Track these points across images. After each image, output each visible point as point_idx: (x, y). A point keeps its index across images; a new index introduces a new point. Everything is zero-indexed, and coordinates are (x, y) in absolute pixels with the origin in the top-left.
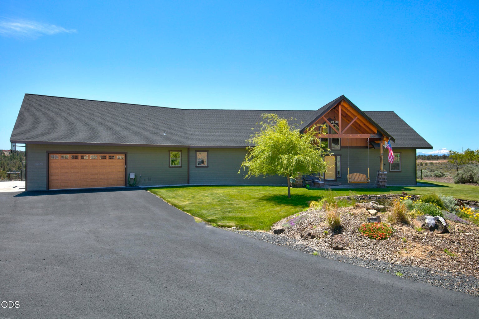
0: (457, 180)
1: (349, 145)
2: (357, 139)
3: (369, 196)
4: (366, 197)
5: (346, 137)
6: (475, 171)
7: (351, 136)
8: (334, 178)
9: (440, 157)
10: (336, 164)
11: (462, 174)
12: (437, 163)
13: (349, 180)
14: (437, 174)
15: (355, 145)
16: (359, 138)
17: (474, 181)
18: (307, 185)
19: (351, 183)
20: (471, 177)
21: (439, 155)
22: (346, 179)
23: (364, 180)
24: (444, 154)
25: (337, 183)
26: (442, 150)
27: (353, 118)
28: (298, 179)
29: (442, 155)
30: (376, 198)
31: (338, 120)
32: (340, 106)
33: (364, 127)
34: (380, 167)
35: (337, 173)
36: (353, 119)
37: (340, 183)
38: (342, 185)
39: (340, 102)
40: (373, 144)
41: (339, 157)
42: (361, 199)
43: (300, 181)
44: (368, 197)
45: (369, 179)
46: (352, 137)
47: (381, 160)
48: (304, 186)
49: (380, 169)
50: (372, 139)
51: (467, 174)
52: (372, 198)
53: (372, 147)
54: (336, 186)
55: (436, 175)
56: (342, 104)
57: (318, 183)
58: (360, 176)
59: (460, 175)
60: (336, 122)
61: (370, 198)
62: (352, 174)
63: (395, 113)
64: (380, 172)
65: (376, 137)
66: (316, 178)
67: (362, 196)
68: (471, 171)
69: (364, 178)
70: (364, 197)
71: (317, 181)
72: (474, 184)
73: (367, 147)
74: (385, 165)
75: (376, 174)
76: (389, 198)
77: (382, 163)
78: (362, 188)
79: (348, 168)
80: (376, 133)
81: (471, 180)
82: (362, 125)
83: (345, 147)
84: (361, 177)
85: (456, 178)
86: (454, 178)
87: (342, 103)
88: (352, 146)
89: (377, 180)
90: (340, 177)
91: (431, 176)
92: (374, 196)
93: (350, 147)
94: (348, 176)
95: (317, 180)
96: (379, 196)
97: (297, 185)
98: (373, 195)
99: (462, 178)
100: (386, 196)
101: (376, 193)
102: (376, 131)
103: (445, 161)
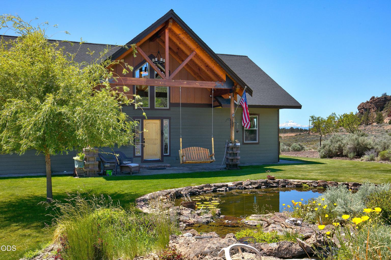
0: (324, 153)
1: (183, 102)
2: (195, 89)
3: (215, 186)
4: (209, 189)
5: (177, 85)
6: (344, 142)
7: (185, 84)
8: (158, 157)
9: (288, 130)
10: (162, 134)
11: (329, 146)
12: (285, 137)
13: (181, 158)
14: (296, 147)
15: (193, 102)
16: (199, 88)
17: (344, 154)
18: (108, 171)
19: (185, 164)
20: (340, 149)
21: (286, 128)
22: (178, 158)
23: (206, 157)
24: (291, 127)
25: (163, 165)
26: (289, 122)
27: (189, 55)
28: (89, 161)
29: (289, 128)
30: (226, 189)
31: (164, 58)
32: (167, 31)
33: (206, 71)
34: (230, 136)
35: (164, 148)
36: (187, 56)
37: (168, 165)
38: (171, 168)
39: (167, 23)
40: (220, 99)
41: (166, 122)
42: (199, 192)
43: (93, 164)
44: (213, 188)
45: (213, 156)
46: (187, 86)
47: (231, 125)
48: (102, 174)
49: (231, 140)
50: (217, 89)
51: (335, 145)
52: (218, 189)
53: (219, 105)
54: (160, 171)
55: (294, 149)
56: (169, 26)
57: (128, 167)
58: (200, 152)
59: (327, 147)
60: (161, 60)
61: (214, 191)
62: (186, 149)
63: (249, 59)
64: (231, 144)
65: (224, 86)
66: (126, 158)
67: (202, 188)
68: (339, 141)
69: (205, 155)
70: (205, 189)
71: (126, 162)
72: (344, 158)
73: (210, 106)
74: (237, 131)
75: (225, 147)
76: (247, 187)
77: (234, 129)
78: (203, 171)
79: (181, 139)
80: (225, 80)
81: (338, 154)
82: (203, 68)
83: (177, 105)
84: (200, 154)
85: (322, 150)
86: (319, 151)
87: (171, 25)
88: (188, 103)
89: (226, 157)
90: (168, 154)
91: (289, 150)
92: (223, 186)
93: (184, 105)
94: (181, 152)
95: (128, 161)
96: (230, 184)
97: (88, 173)
98: (221, 184)
99: (330, 151)
100: (241, 184)
101: (224, 178)
102: (224, 78)
103: (293, 135)
